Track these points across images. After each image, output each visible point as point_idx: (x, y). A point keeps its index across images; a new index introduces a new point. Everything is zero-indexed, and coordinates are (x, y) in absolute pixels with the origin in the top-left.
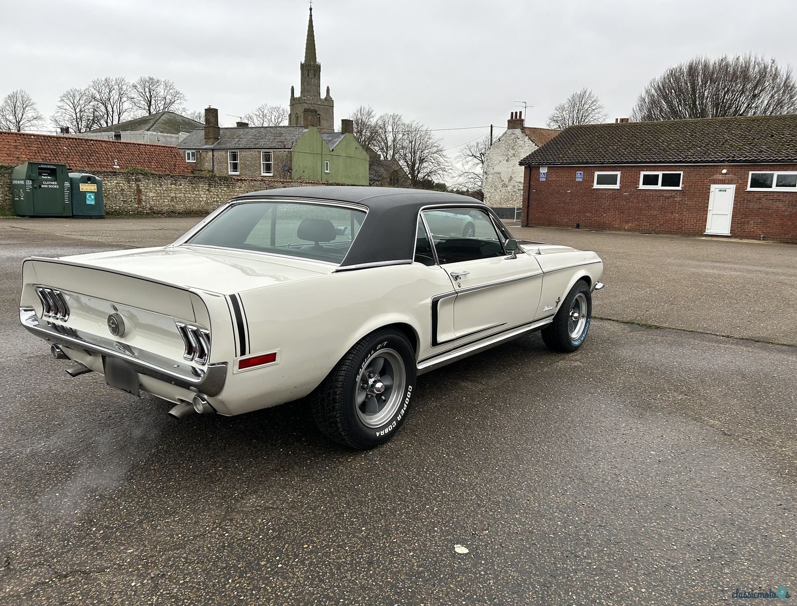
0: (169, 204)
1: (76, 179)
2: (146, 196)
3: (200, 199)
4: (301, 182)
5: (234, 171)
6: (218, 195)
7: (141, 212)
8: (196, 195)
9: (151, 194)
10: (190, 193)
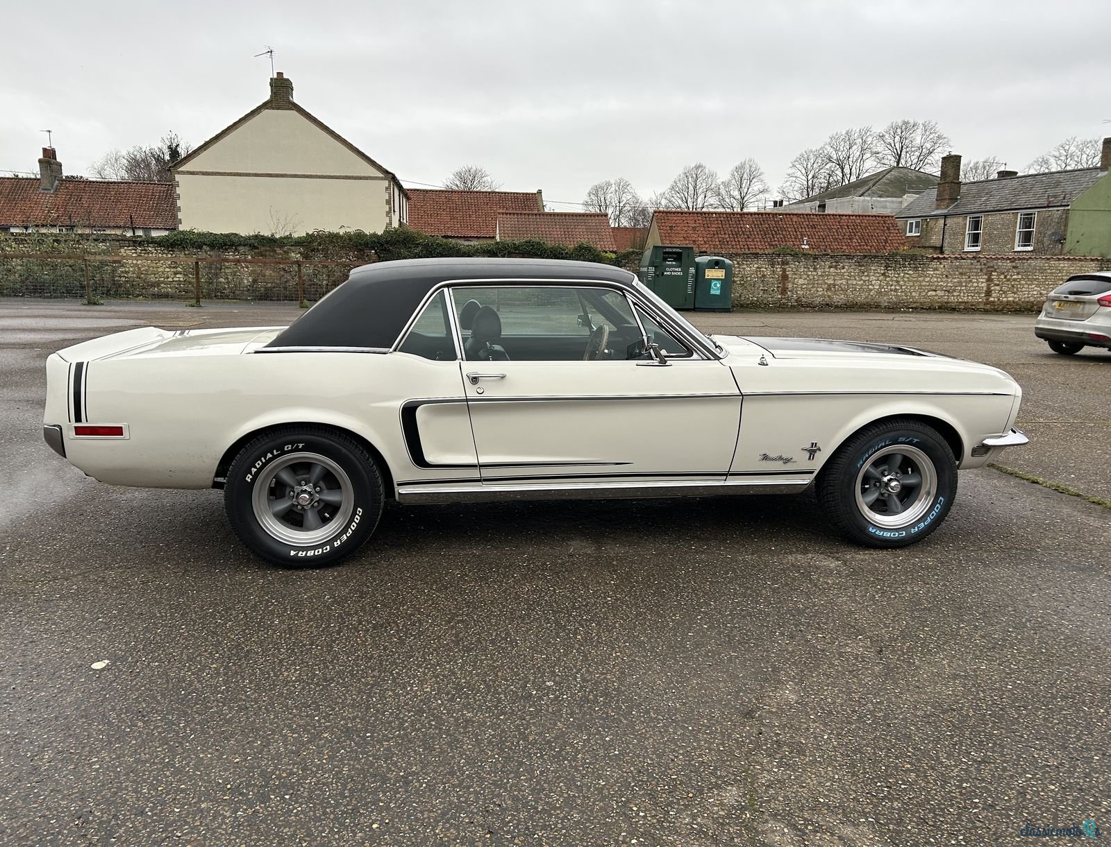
0: (823, 294)
1: (703, 264)
2: (793, 283)
3: (870, 287)
4: (1048, 259)
5: (973, 246)
6: (897, 282)
7: (784, 304)
8: (864, 281)
9: (801, 281)
10: (855, 279)
